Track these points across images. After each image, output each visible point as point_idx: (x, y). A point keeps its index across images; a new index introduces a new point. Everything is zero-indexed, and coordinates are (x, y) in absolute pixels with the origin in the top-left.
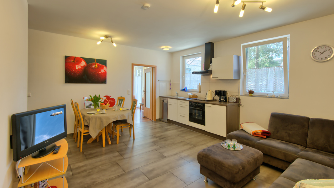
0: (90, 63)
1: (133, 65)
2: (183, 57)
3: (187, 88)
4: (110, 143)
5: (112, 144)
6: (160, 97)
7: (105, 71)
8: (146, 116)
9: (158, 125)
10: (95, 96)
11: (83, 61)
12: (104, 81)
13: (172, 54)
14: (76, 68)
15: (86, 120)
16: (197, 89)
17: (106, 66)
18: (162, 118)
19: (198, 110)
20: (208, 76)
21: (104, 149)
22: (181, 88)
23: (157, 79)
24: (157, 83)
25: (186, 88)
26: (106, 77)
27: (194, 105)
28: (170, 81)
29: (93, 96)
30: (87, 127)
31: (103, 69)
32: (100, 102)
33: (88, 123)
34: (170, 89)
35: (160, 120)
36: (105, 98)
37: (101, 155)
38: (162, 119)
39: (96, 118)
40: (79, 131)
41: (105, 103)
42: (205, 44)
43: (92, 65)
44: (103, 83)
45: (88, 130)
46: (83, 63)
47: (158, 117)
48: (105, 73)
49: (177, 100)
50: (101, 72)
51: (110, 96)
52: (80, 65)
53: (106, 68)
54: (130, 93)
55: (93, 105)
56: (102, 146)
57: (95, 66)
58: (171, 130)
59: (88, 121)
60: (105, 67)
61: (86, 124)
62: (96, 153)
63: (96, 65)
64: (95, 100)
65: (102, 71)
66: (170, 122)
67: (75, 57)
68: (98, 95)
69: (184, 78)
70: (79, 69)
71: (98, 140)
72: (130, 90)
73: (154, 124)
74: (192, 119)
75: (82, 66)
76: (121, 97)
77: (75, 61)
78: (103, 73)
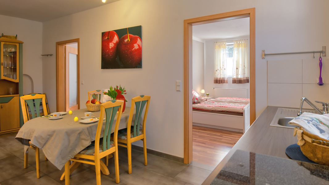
0: (123, 36)
7: (139, 45)
11: (115, 35)
12: (138, 64)
14: (110, 48)
31: (136, 43)
34: (322, 84)
43: (124, 39)
44: (137, 68)
46: (116, 39)
48: (140, 49)
50: (134, 49)
52: (113, 41)
53: (141, 39)
60: (139, 39)
63: (128, 38)
65: (136, 46)
67: (109, 32)
70: (112, 48)
75: (115, 43)
77: (109, 37)
78: (137, 49)
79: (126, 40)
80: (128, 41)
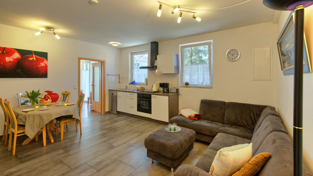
0: (26, 56)
1: (80, 59)
2: (132, 53)
3: (136, 82)
4: (52, 141)
5: (55, 141)
6: (109, 90)
7: (45, 64)
8: (94, 110)
9: (107, 117)
10: (33, 91)
11: (16, 52)
12: (44, 75)
13: (120, 50)
14: (7, 61)
15: (21, 119)
16: (144, 82)
17: (47, 59)
18: (112, 110)
19: (145, 101)
20: (153, 71)
21: (44, 149)
22: (130, 81)
23: (106, 73)
24: (106, 76)
25: (134, 81)
26: (47, 71)
27: (142, 96)
28: (119, 75)
29: (30, 91)
30: (22, 126)
31: (43, 62)
32: (40, 97)
33: (23, 122)
34: (120, 82)
35: (109, 112)
36: (46, 93)
37: (41, 155)
38: (112, 112)
39: (34, 116)
40: (11, 131)
41: (46, 98)
42: (151, 42)
43: (28, 57)
44: (43, 77)
45: (23, 129)
46: (16, 55)
47: (107, 110)
48: (46, 67)
49: (126, 93)
50: (40, 66)
51: (52, 92)
52: (12, 57)
53: (47, 61)
54: (77, 87)
55: (30, 102)
56: (43, 146)
57: (33, 59)
58: (121, 121)
59: (24, 120)
60: (45, 60)
61: (21, 123)
62: (35, 153)
63: (33, 57)
64: (33, 96)
65: (42, 64)
66: (119, 113)
67: (5, 48)
68: (36, 91)
69: (133, 72)
70: (10, 62)
71: (37, 140)
72: (77, 84)
73: (103, 117)
74: (140, 109)
75: (15, 58)
76: (66, 92)
77: (4, 52)
78: (44, 66)
79: (31, 59)
80: (34, 59)
